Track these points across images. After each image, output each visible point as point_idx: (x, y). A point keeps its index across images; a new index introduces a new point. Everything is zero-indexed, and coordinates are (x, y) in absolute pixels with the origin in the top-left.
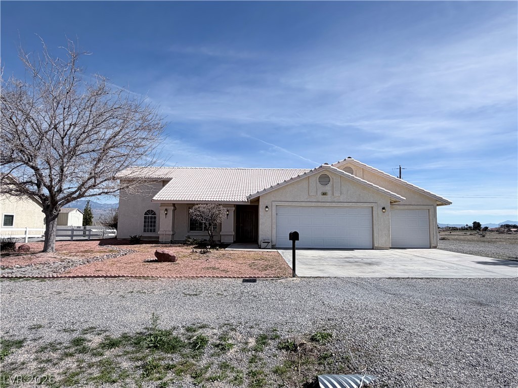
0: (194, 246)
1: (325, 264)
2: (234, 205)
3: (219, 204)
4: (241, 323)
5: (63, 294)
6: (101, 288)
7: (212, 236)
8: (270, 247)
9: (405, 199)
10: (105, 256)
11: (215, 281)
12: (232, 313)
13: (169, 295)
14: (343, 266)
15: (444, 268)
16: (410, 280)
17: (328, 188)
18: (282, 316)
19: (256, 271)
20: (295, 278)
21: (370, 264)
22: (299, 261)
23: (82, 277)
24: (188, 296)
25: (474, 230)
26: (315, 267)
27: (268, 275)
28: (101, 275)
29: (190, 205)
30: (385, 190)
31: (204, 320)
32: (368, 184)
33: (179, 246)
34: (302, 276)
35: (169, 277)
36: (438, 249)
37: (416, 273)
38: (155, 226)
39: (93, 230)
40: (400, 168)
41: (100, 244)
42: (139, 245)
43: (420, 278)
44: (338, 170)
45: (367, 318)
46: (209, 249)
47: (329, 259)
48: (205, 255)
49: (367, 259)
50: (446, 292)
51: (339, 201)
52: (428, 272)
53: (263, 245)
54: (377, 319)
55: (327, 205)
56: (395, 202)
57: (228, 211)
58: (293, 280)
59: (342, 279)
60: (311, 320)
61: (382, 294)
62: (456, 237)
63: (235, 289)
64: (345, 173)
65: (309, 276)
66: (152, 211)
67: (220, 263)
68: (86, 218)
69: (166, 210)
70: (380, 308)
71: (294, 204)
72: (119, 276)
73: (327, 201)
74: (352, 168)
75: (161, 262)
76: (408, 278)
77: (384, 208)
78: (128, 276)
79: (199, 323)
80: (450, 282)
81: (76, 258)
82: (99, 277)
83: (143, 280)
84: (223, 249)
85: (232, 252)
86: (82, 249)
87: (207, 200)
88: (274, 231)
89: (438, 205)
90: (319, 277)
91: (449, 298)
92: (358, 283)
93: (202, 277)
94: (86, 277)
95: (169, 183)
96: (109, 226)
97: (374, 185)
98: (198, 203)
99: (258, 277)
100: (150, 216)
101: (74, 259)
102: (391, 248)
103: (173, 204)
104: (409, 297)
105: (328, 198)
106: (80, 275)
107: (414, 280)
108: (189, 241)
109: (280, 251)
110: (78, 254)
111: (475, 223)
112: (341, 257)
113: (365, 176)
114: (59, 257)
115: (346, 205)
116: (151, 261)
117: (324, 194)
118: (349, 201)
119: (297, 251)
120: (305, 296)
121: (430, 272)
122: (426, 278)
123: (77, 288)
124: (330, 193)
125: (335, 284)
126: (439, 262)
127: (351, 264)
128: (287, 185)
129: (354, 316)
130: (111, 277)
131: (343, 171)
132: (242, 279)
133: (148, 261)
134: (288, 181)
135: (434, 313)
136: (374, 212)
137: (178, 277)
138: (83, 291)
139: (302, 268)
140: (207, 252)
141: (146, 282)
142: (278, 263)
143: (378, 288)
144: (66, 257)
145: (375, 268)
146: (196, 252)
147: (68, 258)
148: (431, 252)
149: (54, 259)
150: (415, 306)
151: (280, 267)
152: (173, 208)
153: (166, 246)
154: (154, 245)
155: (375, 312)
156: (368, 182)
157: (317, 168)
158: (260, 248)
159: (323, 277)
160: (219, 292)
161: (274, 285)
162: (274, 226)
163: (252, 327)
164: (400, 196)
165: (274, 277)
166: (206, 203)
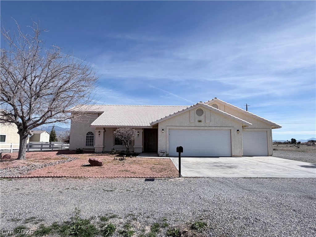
0: (116, 155)
1: (201, 167)
2: (143, 128)
3: (132, 128)
4: (140, 214)
5: (21, 190)
6: (47, 185)
7: (128, 149)
8: (165, 155)
9: (252, 124)
10: (58, 162)
11: (126, 180)
12: (135, 205)
13: (93, 191)
14: (212, 168)
15: (280, 170)
16: (259, 180)
17: (202, 118)
18: (171, 208)
19: (154, 173)
20: (180, 178)
21: (230, 167)
22: (184, 166)
23: (37, 177)
24: (106, 192)
25: (292, 143)
26: (194, 169)
27: (162, 176)
28: (50, 176)
29: (114, 128)
30: (239, 119)
31: (115, 211)
32: (228, 115)
33: (107, 155)
34: (185, 176)
35: (95, 177)
36: (273, 156)
37: (262, 174)
38: (93, 142)
39: (55, 145)
40: (247, 105)
41: (57, 154)
42: (81, 154)
43: (265, 178)
44: (208, 106)
45: (232, 210)
46: (126, 157)
47: (203, 164)
48: (122, 161)
49: (228, 163)
50: (285, 188)
51: (209, 126)
52: (270, 173)
53: (161, 154)
54: (239, 210)
55: (201, 129)
56: (245, 126)
57: (138, 132)
58: (179, 180)
59: (213, 179)
60: (191, 211)
61: (241, 190)
62: (281, 148)
63: (139, 186)
64: (213, 108)
65: (190, 176)
66: (91, 133)
67: (131, 167)
68: (52, 137)
69: (99, 132)
70: (240, 202)
71: (180, 128)
72: (62, 177)
73: (202, 126)
74: (217, 105)
75: (92, 166)
76: (257, 178)
77: (238, 131)
78: (69, 177)
79: (111, 214)
80: (286, 181)
81: (38, 163)
82: (48, 177)
83: (78, 179)
84: (135, 157)
85: (140, 159)
86: (44, 157)
87: (125, 125)
88: (168, 145)
89: (272, 128)
90: (197, 177)
91: (288, 193)
92: (224, 181)
93: (118, 177)
94: (40, 177)
95: (102, 115)
96: (65, 142)
97: (231, 115)
98: (119, 127)
99: (156, 177)
100: (90, 135)
101: (36, 164)
102: (243, 156)
103: (104, 128)
104: (260, 192)
105: (202, 124)
106: (36, 176)
107: (262, 179)
108: (114, 152)
109: (171, 158)
110: (40, 160)
111: (292, 139)
112: (211, 162)
113: (225, 110)
114: (27, 163)
115: (214, 128)
116: (86, 166)
117: (200, 121)
118: (215, 126)
119: (182, 158)
120: (187, 192)
121: (271, 173)
122: (269, 178)
123: (32, 185)
124: (203, 121)
125: (208, 182)
126: (276, 166)
127: (217, 167)
128: (176, 116)
129: (222, 208)
130: (57, 177)
131: (212, 107)
132: (145, 179)
133: (84, 166)
134: (177, 113)
135: (280, 205)
136: (232, 133)
137: (102, 177)
138: (35, 188)
139: (185, 170)
140: (123, 159)
141: (80, 181)
142: (170, 167)
143: (237, 185)
144: (32, 163)
145: (234, 170)
146: (117, 159)
147: (33, 163)
148: (269, 158)
149: (23, 164)
150: (265, 199)
151: (171, 170)
152: (103, 130)
153: (99, 155)
154: (91, 154)
155: (237, 205)
156: (228, 114)
157: (195, 105)
158: (159, 156)
159: (200, 177)
160: (128, 189)
161: (166, 183)
162: (168, 142)
163: (148, 217)
164: (248, 123)
165: (166, 177)
166: (124, 127)
